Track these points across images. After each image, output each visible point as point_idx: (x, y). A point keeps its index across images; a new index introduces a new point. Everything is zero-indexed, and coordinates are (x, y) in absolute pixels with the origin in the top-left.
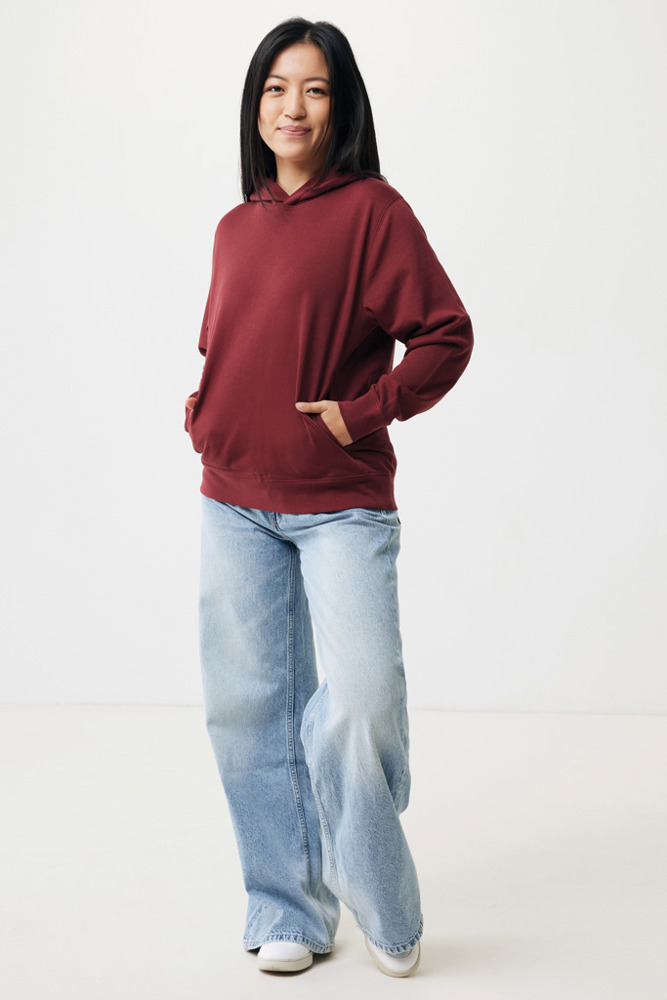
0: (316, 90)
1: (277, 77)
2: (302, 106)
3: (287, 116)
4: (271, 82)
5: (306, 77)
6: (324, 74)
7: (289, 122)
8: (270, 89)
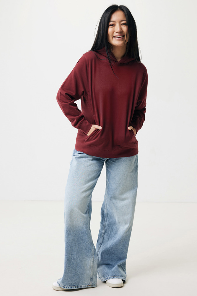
0: (124, 24)
1: (112, 21)
2: (121, 29)
3: (117, 32)
4: (111, 23)
5: (121, 20)
6: (125, 19)
7: (117, 34)
8: (110, 25)
